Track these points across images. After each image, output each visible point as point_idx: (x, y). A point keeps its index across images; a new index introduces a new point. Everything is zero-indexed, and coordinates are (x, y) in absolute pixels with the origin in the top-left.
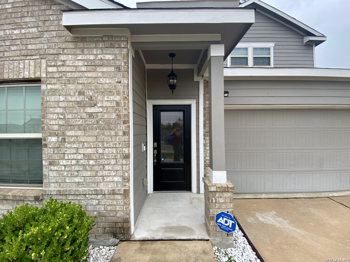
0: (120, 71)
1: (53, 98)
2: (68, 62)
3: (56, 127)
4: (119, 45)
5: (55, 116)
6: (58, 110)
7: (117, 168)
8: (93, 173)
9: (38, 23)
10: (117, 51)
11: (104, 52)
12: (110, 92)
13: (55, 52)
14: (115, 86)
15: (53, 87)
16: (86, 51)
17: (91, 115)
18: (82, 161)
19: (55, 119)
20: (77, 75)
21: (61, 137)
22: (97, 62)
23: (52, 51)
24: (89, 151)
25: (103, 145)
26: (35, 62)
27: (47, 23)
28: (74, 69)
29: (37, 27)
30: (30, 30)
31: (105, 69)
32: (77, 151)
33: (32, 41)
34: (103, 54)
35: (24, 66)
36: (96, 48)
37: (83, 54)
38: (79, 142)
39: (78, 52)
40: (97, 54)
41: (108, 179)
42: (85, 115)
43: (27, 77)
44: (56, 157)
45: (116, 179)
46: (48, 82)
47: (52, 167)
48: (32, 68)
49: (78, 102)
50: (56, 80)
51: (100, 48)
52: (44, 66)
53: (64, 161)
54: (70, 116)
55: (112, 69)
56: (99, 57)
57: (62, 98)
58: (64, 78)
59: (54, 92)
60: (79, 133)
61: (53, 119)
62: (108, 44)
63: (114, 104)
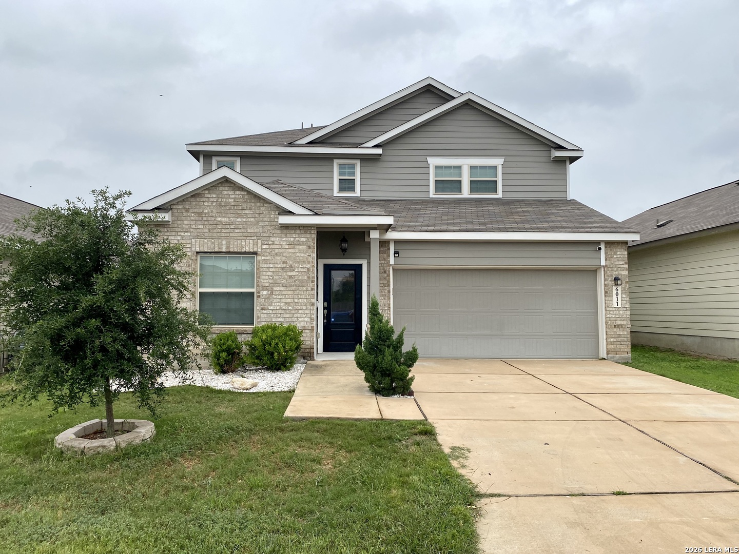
0: (310, 248)
1: (265, 266)
2: (276, 242)
3: (267, 285)
4: (310, 232)
5: (267, 277)
6: (269, 273)
7: (307, 312)
8: (291, 315)
9: (255, 215)
10: (308, 236)
11: (300, 236)
12: (304, 262)
13: (267, 235)
14: (307, 258)
15: (266, 258)
16: (288, 235)
17: (291, 277)
18: (284, 307)
19: (267, 279)
20: (282, 250)
21: (270, 292)
22: (295, 242)
23: (265, 235)
24: (289, 300)
25: (298, 296)
26: (253, 241)
27: (262, 216)
28: (280, 247)
29: (255, 218)
30: (249, 219)
31: (300, 247)
32: (281, 300)
33: (251, 227)
34: (299, 237)
35: (246, 244)
36: (295, 233)
37: (286, 237)
38: (282, 295)
39: (283, 235)
40: (295, 238)
41: (301, 320)
42: (286, 277)
43: (247, 251)
44: (266, 304)
45: (306, 319)
46: (262, 255)
47: (263, 311)
48: (251, 245)
49: (282, 268)
50: (268, 253)
51: (297, 233)
52: (260, 244)
53: (272, 307)
54: (277, 277)
55: (305, 247)
56: (297, 239)
57: (271, 266)
58: (273, 252)
59: (266, 261)
60: (283, 288)
61: (265, 279)
62: (303, 231)
63: (306, 270)
